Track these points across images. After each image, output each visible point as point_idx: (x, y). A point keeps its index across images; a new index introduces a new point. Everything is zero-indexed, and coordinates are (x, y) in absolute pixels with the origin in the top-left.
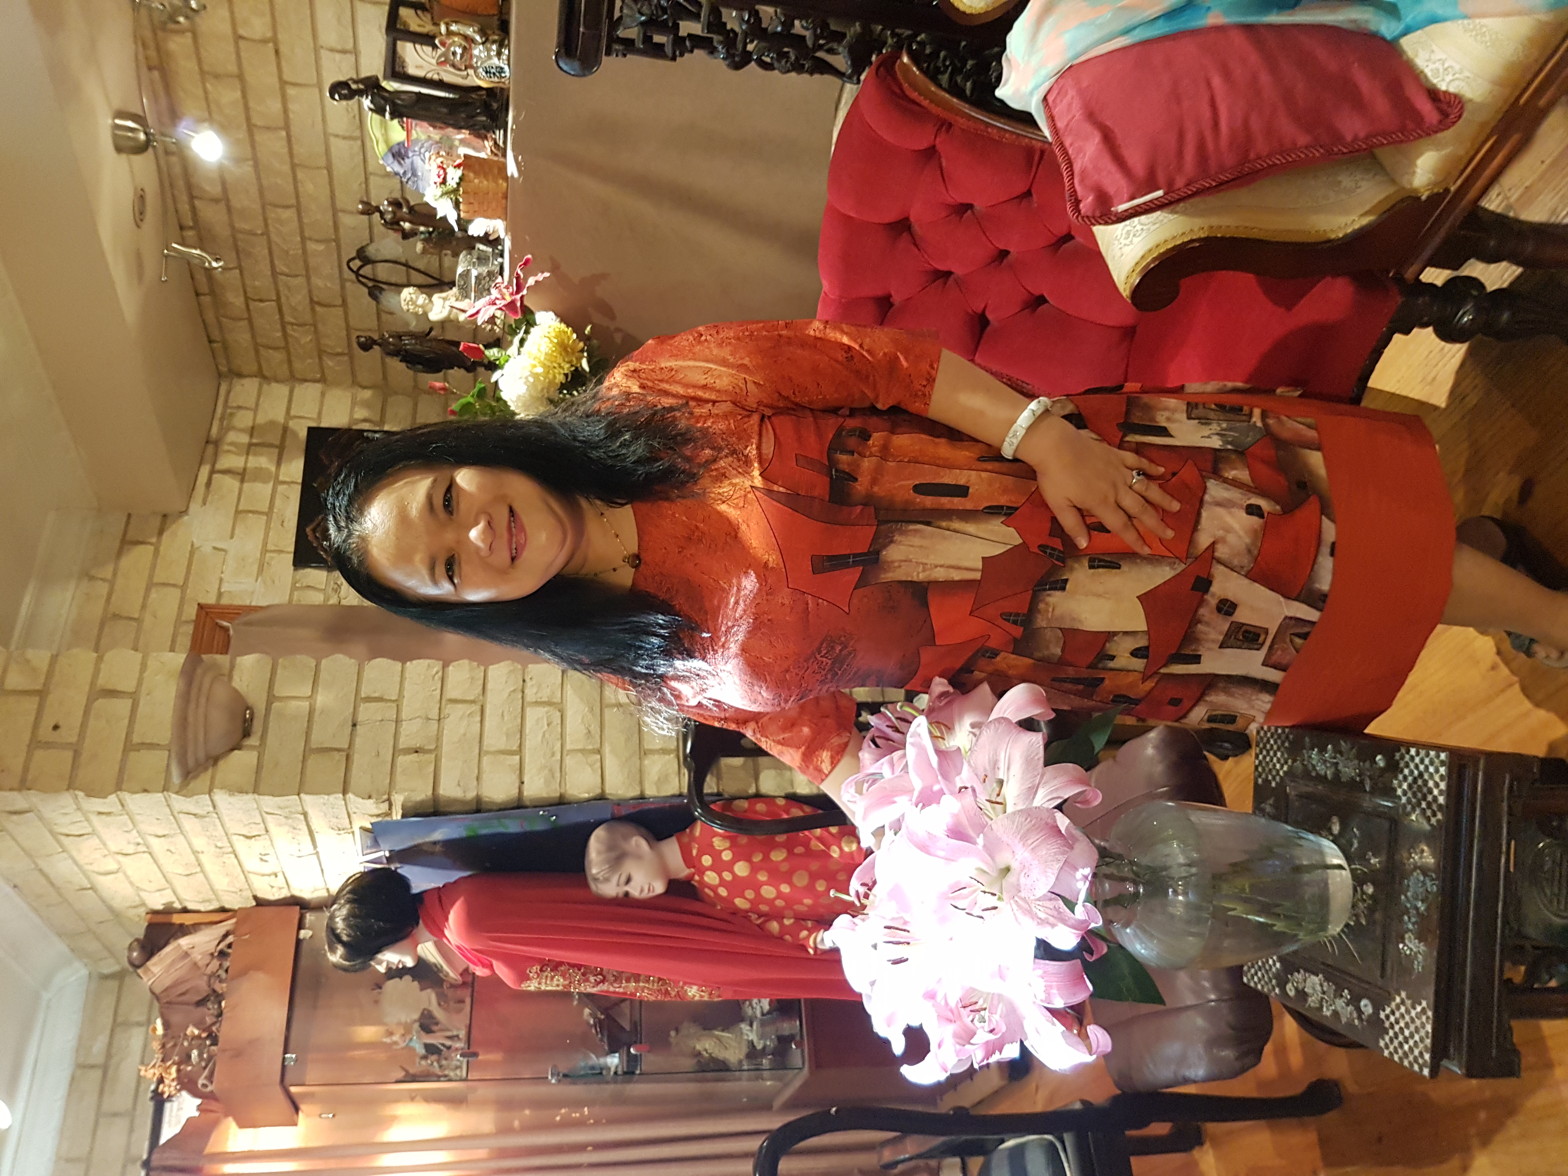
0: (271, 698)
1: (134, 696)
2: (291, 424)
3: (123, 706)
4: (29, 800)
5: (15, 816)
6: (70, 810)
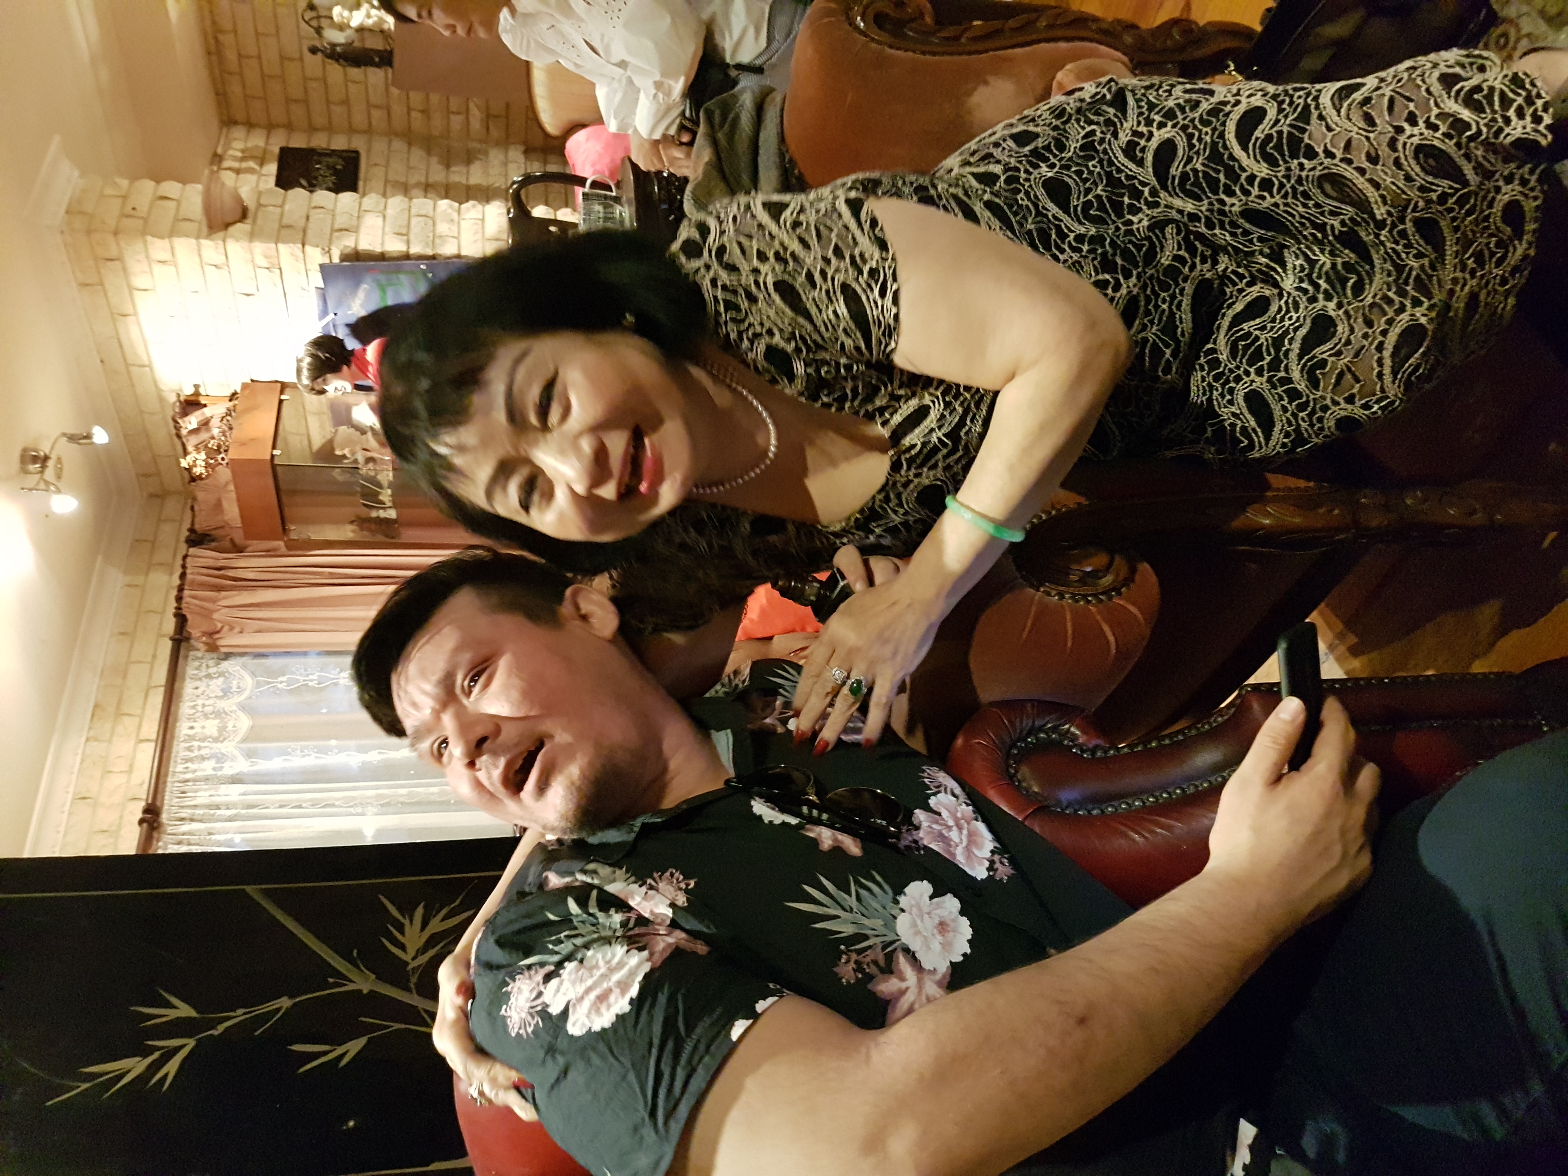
0: (260, 205)
1: (178, 202)
2: (269, 148)
3: (172, 205)
4: (118, 244)
5: (109, 263)
6: (142, 257)
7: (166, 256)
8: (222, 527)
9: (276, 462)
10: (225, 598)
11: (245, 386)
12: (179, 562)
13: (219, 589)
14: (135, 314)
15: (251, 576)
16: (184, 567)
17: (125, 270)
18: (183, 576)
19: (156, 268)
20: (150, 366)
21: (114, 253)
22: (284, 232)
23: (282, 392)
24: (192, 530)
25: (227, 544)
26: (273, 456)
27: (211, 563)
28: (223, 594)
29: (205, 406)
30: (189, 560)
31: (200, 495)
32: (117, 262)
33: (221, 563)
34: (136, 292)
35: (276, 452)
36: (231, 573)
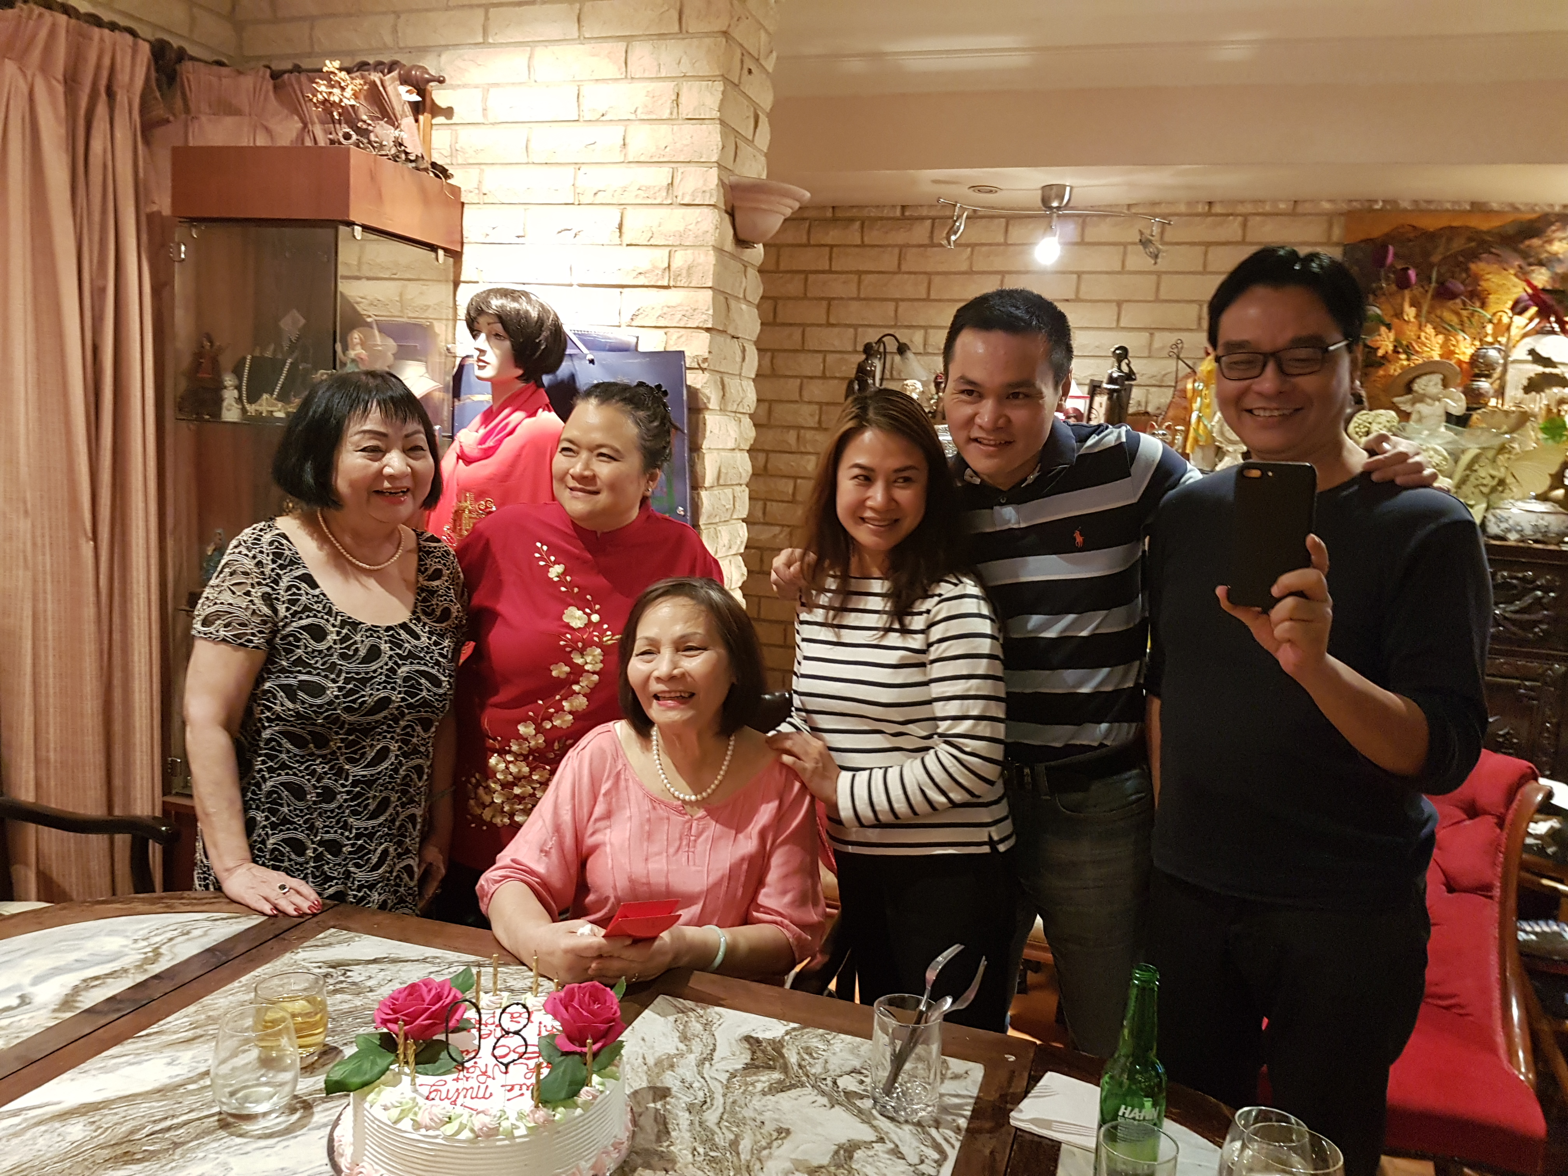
0: (747, 265)
1: (752, 142)
3: (749, 130)
4: (707, 34)
5: (676, 16)
6: (686, 67)
7: (687, 109)
8: (187, 110)
9: (342, 229)
10: (51, 90)
11: (456, 191)
12: (123, 22)
13: (71, 81)
14: (582, 39)
15: (97, 146)
16: (113, 27)
17: (662, 36)
18: (95, 21)
19: (668, 87)
20: (484, 44)
21: (693, 25)
22: (721, 298)
23: (446, 250)
24: (182, 55)
25: (159, 111)
26: (350, 224)
27: (123, 77)
28: (60, 89)
29: (417, 121)
30: (129, 38)
31: (247, 82)
32: (676, 28)
33: (121, 97)
34: (622, 46)
35: (358, 230)
36: (102, 109)
